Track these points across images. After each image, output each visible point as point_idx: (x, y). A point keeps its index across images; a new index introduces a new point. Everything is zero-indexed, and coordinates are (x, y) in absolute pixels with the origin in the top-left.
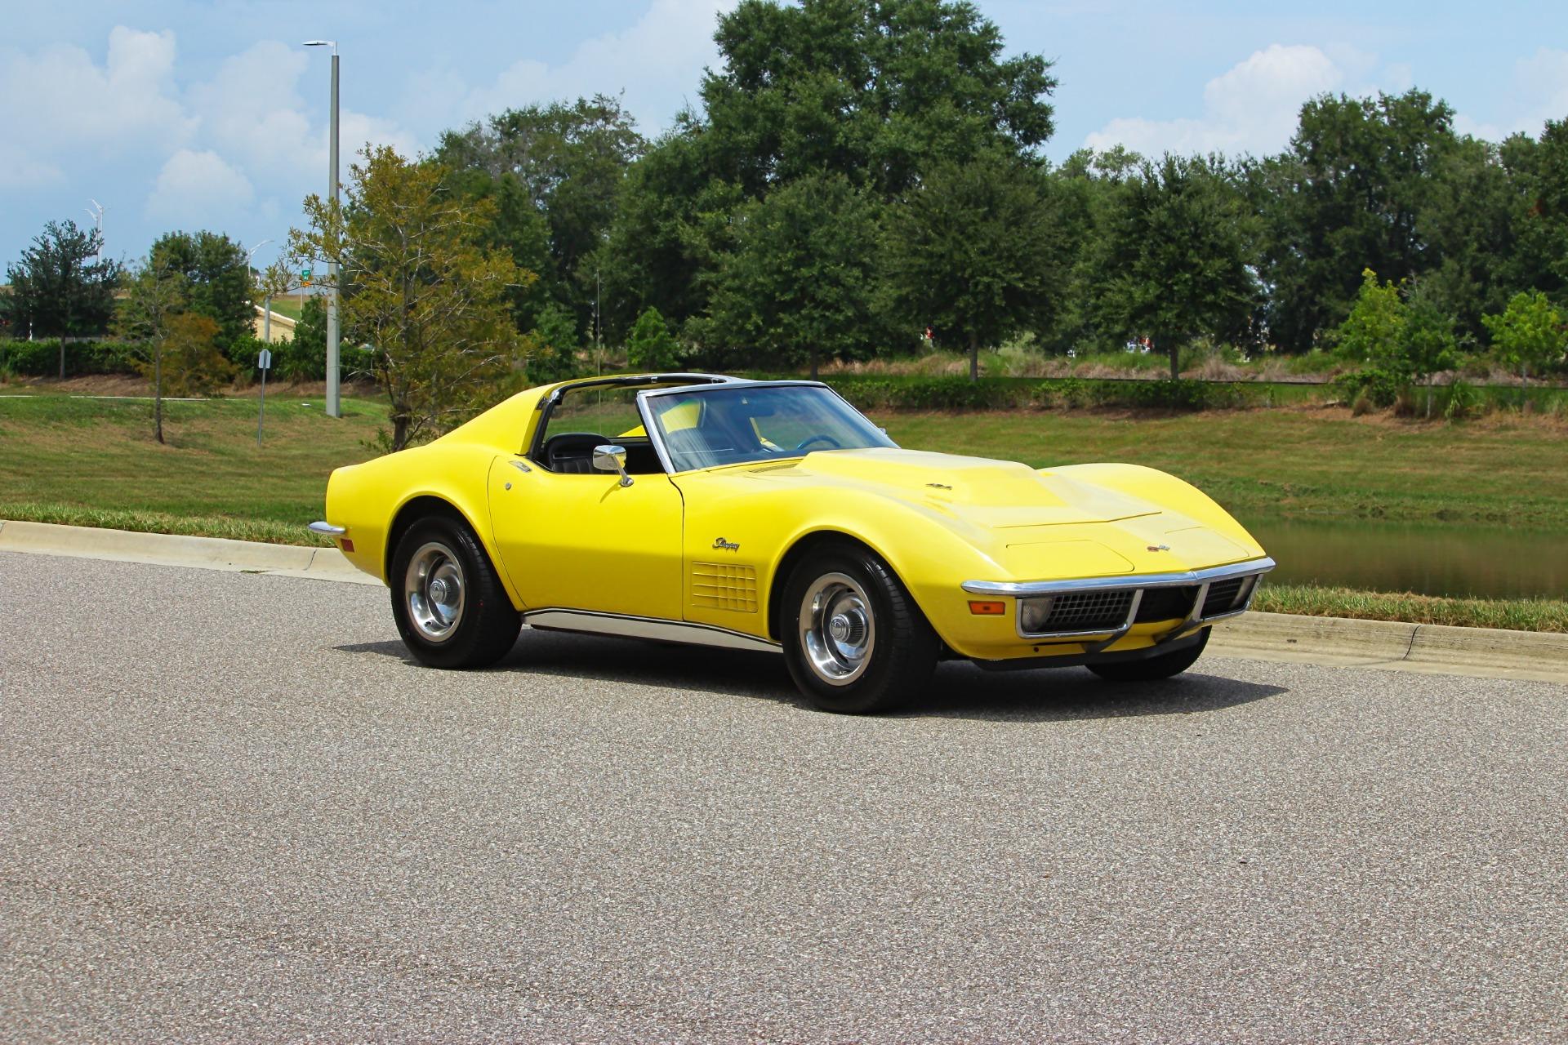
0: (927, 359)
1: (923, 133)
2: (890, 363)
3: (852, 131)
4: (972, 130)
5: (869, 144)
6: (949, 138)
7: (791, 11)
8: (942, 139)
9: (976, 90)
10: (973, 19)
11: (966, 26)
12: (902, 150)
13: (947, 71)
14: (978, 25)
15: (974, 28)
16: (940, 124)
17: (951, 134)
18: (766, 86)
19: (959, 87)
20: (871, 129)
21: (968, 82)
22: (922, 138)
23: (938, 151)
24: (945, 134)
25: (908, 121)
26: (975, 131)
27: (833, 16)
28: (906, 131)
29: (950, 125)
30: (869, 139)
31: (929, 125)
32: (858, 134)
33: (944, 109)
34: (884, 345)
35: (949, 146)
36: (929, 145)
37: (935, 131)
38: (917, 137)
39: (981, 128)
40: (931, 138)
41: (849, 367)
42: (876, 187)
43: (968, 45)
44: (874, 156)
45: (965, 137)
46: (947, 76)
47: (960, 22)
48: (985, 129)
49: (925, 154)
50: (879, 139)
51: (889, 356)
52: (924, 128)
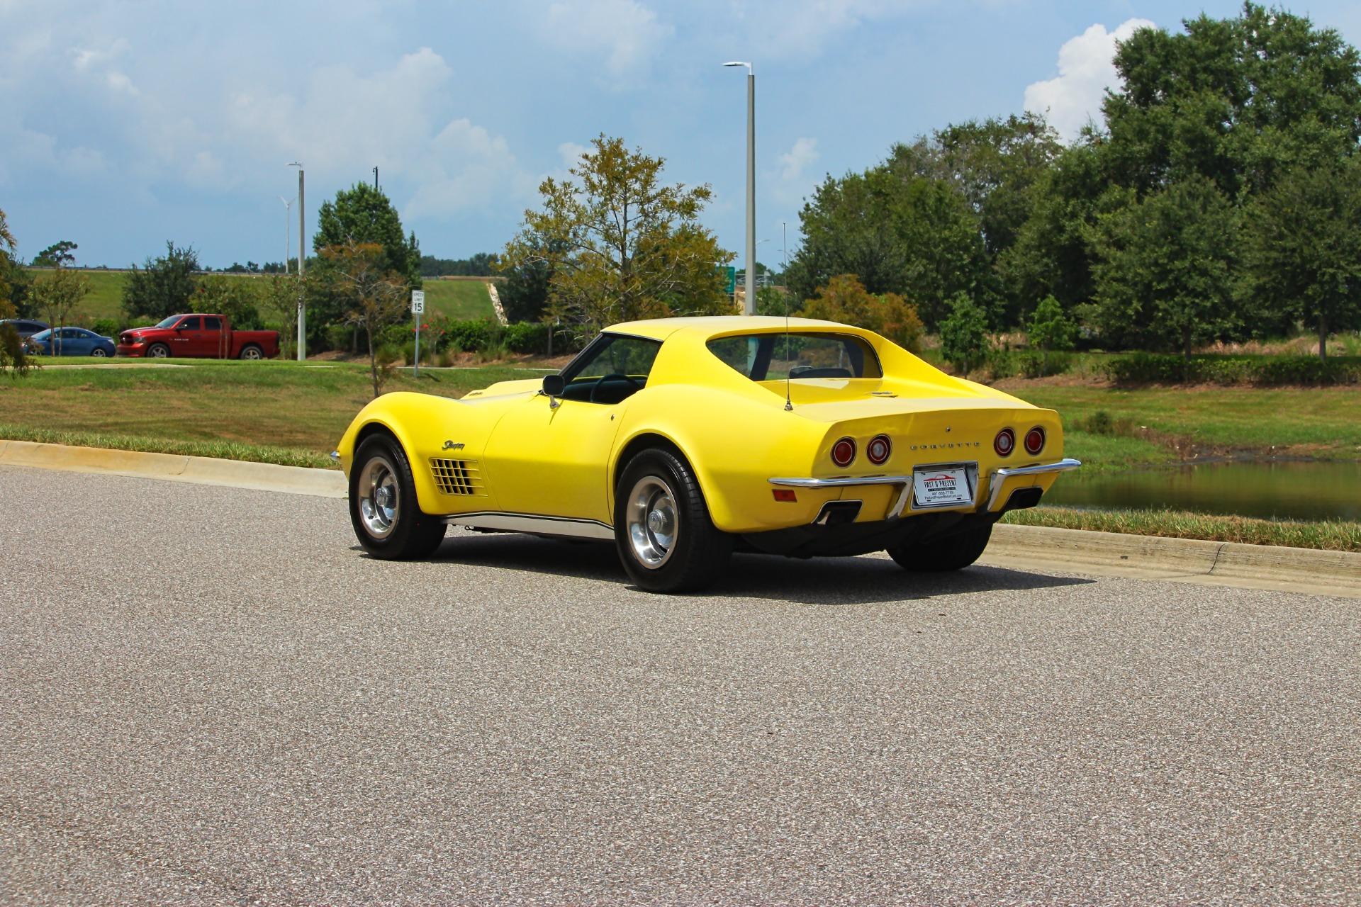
0: (1294, 341)
1: (1292, 144)
2: (1263, 345)
3: (1231, 142)
4: (1335, 141)
5: (1245, 154)
6: (1314, 149)
7: (1181, 38)
8: (1308, 149)
9: (1339, 107)
10: (1336, 45)
11: (1330, 51)
12: (1273, 159)
13: (1313, 90)
14: (1341, 50)
15: (1338, 53)
16: (1306, 137)
17: (1316, 146)
18: (1158, 103)
19: (1324, 105)
20: (1247, 141)
21: (1331, 101)
22: (1291, 149)
23: (1305, 160)
24: (1310, 146)
25: (1279, 133)
26: (1337, 143)
27: (1215, 44)
28: (1278, 142)
29: (1315, 138)
30: (1246, 149)
31: (1296, 138)
32: (1236, 145)
33: (1311, 124)
34: (1258, 328)
35: (1314, 155)
36: (1297, 155)
37: (1302, 143)
38: (1287, 148)
39: (1342, 140)
40: (1299, 149)
41: (1227, 347)
42: (1252, 192)
43: (1332, 68)
44: (1250, 165)
45: (1328, 149)
46: (1313, 95)
47: (1325, 48)
48: (1347, 141)
49: (1293, 162)
50: (1253, 149)
51: (1263, 338)
52: (1293, 140)
